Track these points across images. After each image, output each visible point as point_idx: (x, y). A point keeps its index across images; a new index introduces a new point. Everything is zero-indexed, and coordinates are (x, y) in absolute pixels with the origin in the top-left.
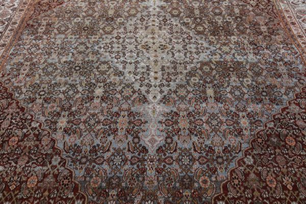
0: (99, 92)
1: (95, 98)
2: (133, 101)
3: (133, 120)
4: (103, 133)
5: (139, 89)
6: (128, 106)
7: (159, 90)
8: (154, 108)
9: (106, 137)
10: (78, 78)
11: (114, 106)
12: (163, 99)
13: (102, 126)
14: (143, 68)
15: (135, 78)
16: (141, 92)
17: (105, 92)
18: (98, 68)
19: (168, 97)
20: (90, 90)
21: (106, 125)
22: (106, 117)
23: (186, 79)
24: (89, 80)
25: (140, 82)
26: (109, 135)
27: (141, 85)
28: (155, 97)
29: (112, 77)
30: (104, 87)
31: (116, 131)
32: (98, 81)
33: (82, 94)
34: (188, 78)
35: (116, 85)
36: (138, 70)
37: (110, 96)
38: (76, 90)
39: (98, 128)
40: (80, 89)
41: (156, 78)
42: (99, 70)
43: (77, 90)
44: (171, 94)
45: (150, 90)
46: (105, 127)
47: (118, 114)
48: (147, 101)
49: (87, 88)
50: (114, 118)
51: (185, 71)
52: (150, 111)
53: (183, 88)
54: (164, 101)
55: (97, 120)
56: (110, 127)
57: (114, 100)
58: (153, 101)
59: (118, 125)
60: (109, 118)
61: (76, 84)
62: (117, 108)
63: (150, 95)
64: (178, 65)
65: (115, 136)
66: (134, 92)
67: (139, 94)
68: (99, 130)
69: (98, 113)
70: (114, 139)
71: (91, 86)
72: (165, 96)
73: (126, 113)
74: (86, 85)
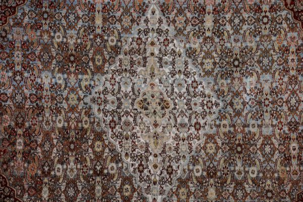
0: (209, 23)
1: (211, 12)
2: (174, 7)
5: (169, 25)
7: (149, 24)
10: (233, 45)
12: (145, 10)
14: (166, 63)
15: (174, 45)
16: (167, 21)
17: (202, 22)
18: (215, 64)
20: (218, 25)
23: (121, 42)
24: (222, 43)
25: (168, 38)
27: (167, 33)
28: (153, 13)
29: (197, 46)
30: (205, 30)
32: (212, 39)
33: (225, 18)
34: (119, 44)
35: (192, 32)
36: (171, 60)
37: (197, 16)
38: (232, 24)
40: (228, 27)
41: (153, 44)
42: (213, 60)
43: (231, 25)
44: (138, 17)
45: (158, 25)
48: (161, 7)
49: (221, 27)
51: (121, 56)
53: (125, 26)
57: (192, 9)
58: (155, 8)
61: (233, 34)
63: (158, 17)
64: (128, 68)
66: (174, 21)
67: (169, 18)
71: (218, 31)
74: (223, 33)
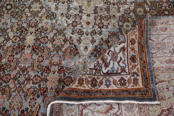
0: (30, 39)
1: (26, 48)
2: (64, 53)
3: (63, 78)
4: (33, 93)
5: (71, 37)
6: (59, 58)
7: (91, 39)
8: (85, 63)
9: (35, 100)
10: (9, 20)
11: (45, 58)
12: (94, 50)
13: (32, 85)
14: (75, 9)
15: (67, 22)
16: (72, 41)
17: (37, 40)
18: (30, 7)
19: (100, 48)
20: (21, 37)
21: (36, 83)
22: (36, 73)
23: (119, 25)
24: (20, 23)
25: (72, 28)
26: (38, 96)
27: (73, 31)
28: (86, 48)
29: (45, 21)
30: (35, 33)
31: (45, 91)
32: (29, 26)
33: (13, 42)
34: (120, 24)
35: (48, 32)
36: (71, 11)
37: (42, 45)
38: (6, 37)
39: (28, 86)
40: (11, 35)
41: (88, 23)
42: (31, 10)
43: (8, 36)
44: (102, 45)
45: (82, 38)
46: (35, 86)
47: (48, 68)
48: (78, 53)
49: (18, 35)
50: (44, 74)
51: (119, 14)
52: (81, 66)
53: (116, 37)
54: (95, 53)
55: (27, 76)
56: (40, 86)
57: (46, 50)
58: (84, 53)
59: (48, 83)
60: (39, 74)
61: (7, 29)
62: (48, 61)
63: (81, 45)
64: (111, 6)
65: (44, 98)
66: (65, 41)
67: (70, 43)
68: (28, 90)
69: (29, 67)
70: (43, 101)
71: (22, 32)
72: (96, 47)
73: (56, 68)
74: (17, 30)
